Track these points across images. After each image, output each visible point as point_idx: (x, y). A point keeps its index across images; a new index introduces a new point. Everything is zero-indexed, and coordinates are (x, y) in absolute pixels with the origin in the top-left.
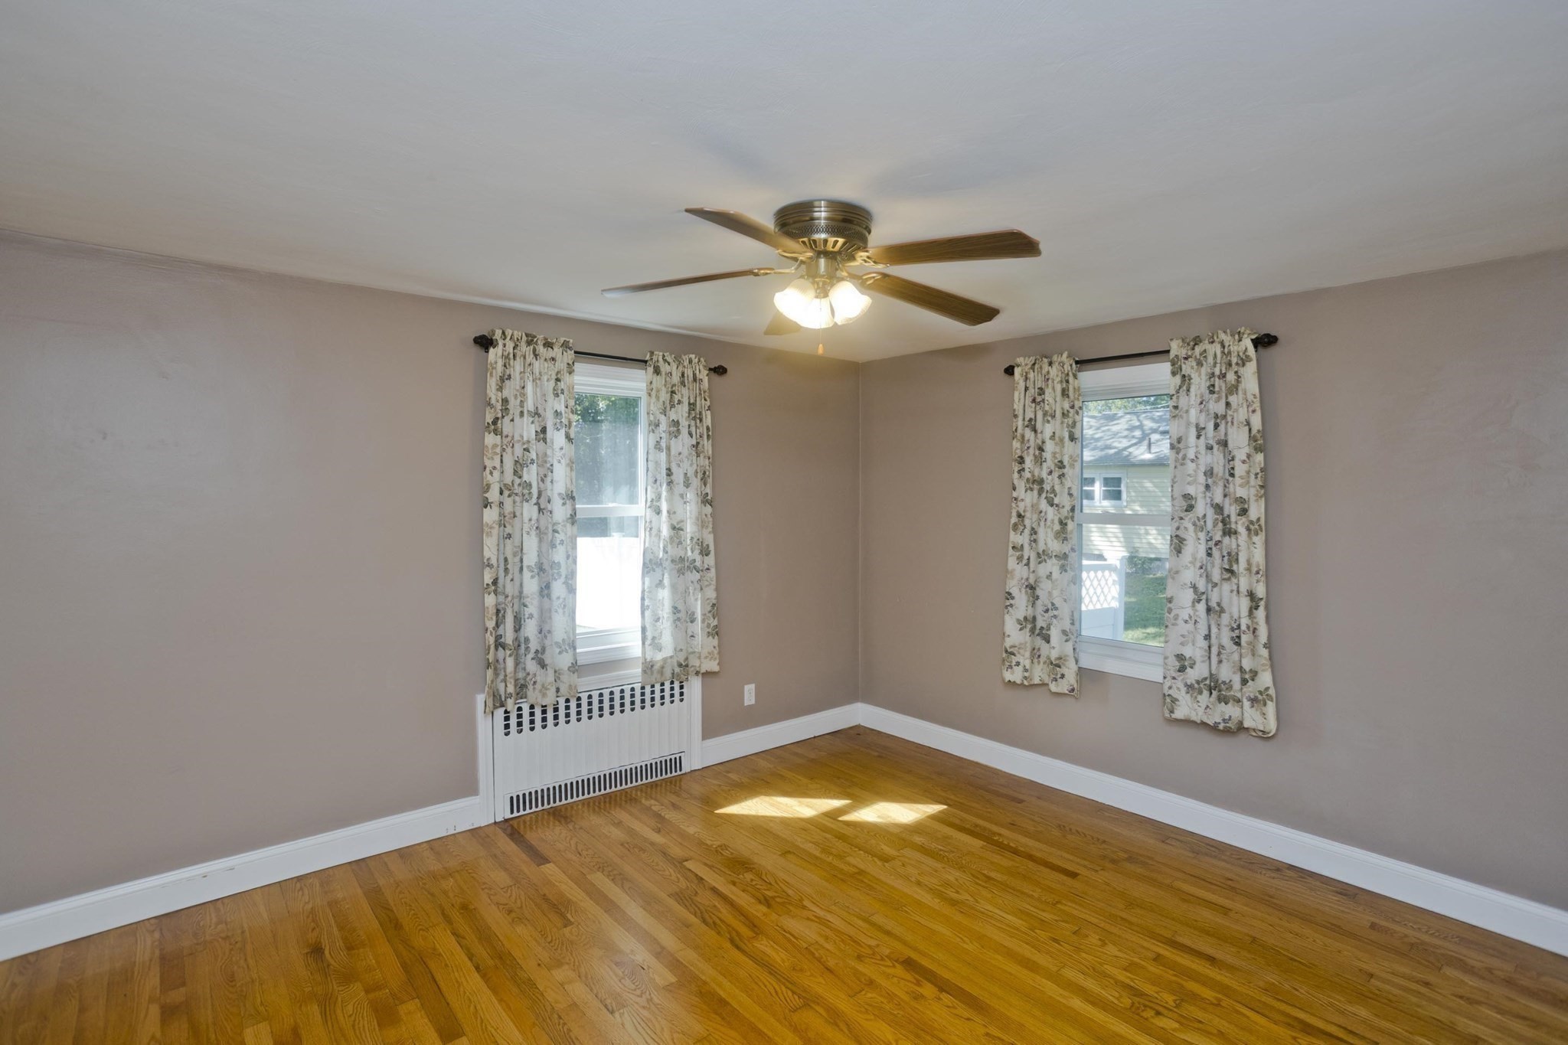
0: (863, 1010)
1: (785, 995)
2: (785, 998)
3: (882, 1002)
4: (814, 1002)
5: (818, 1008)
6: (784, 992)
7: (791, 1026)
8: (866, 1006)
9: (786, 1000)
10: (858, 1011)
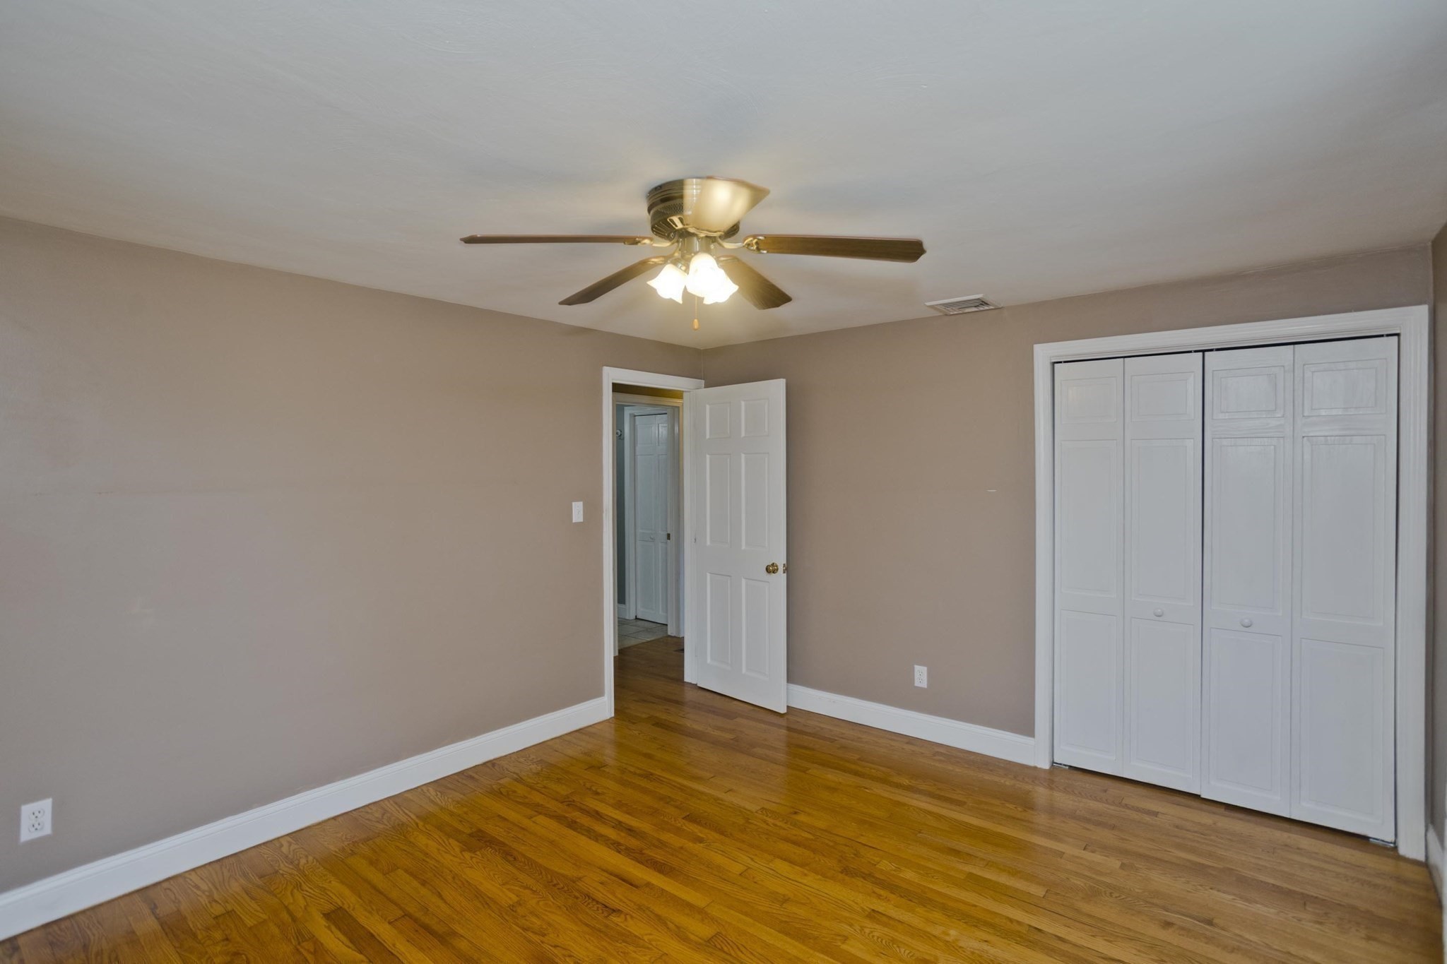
0: (654, 943)
1: (729, 947)
2: (729, 944)
3: (635, 952)
4: (700, 944)
5: (697, 939)
6: (731, 949)
7: (717, 921)
8: (650, 946)
9: (727, 942)
10: (659, 941)
